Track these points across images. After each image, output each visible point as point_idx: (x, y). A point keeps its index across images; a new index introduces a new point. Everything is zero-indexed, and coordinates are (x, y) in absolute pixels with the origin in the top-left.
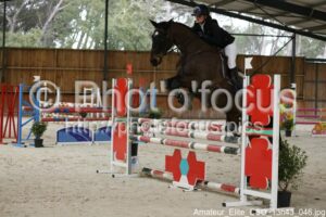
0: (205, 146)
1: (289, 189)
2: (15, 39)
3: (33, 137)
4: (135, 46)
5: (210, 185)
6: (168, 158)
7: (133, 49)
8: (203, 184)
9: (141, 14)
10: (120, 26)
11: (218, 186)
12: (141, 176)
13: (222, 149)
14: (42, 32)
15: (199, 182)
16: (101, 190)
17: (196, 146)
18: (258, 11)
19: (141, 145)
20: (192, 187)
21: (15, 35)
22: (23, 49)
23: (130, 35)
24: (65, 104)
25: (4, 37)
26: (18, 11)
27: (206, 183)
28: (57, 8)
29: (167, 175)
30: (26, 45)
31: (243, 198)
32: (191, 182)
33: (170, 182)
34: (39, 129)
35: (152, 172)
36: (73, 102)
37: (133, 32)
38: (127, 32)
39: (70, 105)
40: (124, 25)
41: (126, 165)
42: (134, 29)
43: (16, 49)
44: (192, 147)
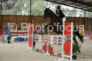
0: (53, 43)
1: (76, 55)
2: (5, 13)
3: (7, 40)
4: (39, 14)
5: (55, 54)
6: (43, 46)
7: (39, 15)
8: (53, 54)
9: (41, 5)
10: (35, 9)
11: (57, 54)
12: (36, 51)
13: (57, 44)
14: (13, 11)
15: (52, 53)
16: (24, 55)
17: (50, 43)
18: (74, 4)
19: (36, 43)
20: (49, 54)
21: (5, 11)
22: (7, 15)
23: (38, 11)
24: (18, 31)
25: (1, 12)
26: (6, 4)
27: (53, 53)
28: (17, 3)
29: (43, 51)
30: (8, 14)
31: (63, 58)
32: (49, 53)
33: (44, 53)
34: (9, 38)
35: (39, 50)
36: (21, 30)
37: (38, 10)
38: (37, 10)
39: (20, 31)
40: (36, 8)
41: (32, 48)
42: (39, 9)
43: (5, 15)
44: (49, 43)
